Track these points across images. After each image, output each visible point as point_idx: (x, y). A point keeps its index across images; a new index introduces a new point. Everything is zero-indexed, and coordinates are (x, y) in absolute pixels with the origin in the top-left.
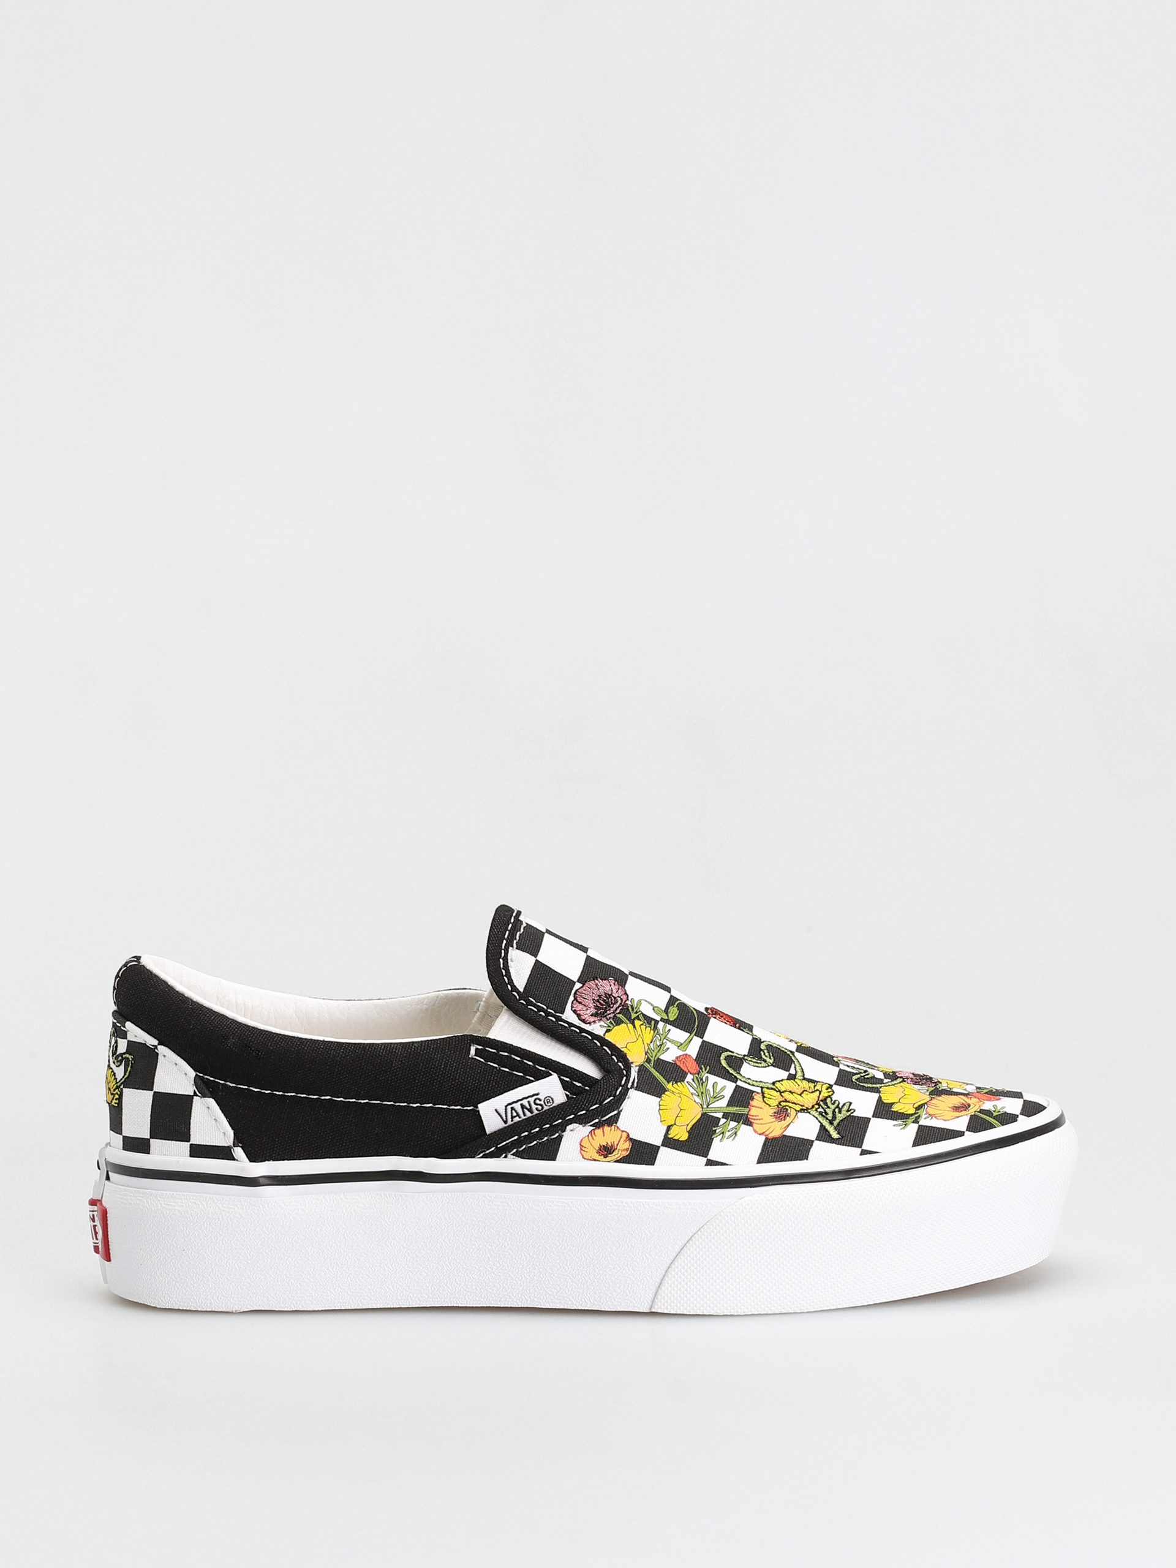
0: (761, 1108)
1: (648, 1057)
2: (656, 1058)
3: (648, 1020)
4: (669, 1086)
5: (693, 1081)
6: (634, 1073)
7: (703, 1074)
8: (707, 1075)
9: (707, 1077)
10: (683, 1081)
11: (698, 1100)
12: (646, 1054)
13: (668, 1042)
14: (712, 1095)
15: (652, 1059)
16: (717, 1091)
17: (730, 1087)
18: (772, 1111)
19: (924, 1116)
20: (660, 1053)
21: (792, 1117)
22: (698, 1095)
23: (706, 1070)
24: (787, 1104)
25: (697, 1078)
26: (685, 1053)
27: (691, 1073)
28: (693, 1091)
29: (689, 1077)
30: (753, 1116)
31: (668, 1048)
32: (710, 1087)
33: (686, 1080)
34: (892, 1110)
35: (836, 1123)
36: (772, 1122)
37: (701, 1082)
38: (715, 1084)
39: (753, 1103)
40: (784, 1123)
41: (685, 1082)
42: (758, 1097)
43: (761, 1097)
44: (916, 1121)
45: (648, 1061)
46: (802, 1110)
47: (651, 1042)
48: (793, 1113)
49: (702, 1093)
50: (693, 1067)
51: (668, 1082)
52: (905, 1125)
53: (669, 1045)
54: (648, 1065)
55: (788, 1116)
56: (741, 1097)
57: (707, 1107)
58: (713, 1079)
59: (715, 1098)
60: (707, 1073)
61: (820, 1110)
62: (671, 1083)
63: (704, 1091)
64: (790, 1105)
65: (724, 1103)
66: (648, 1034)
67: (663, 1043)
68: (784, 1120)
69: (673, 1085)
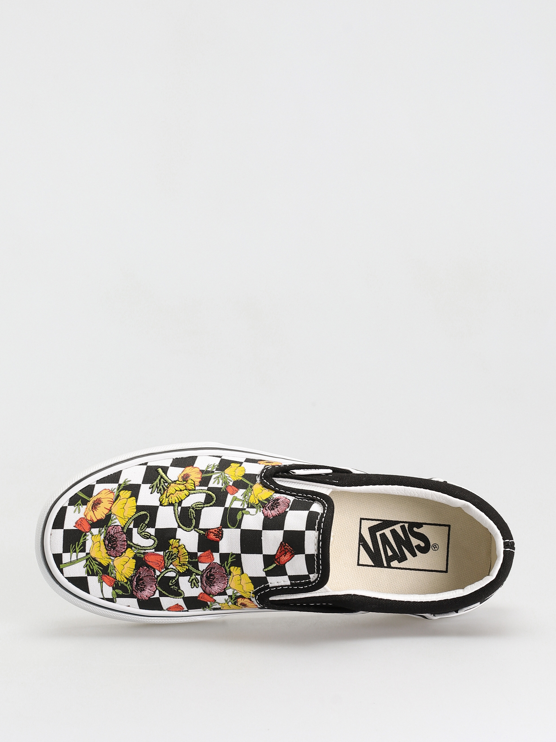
0: (196, 478)
1: (251, 488)
2: (247, 489)
3: (252, 507)
4: (241, 478)
5: (229, 483)
6: (258, 479)
7: (225, 486)
8: (222, 487)
9: (222, 486)
10: (234, 481)
11: (227, 475)
12: (253, 490)
13: (242, 499)
14: (220, 478)
15: (249, 488)
16: (217, 480)
17: (211, 485)
18: (190, 477)
19: (115, 490)
20: (246, 492)
21: (181, 477)
22: (226, 477)
23: (223, 489)
24: (183, 483)
25: (227, 484)
26: (233, 496)
27: (230, 485)
28: (229, 478)
29: (231, 484)
30: (199, 474)
31: (242, 496)
32: (221, 481)
33: (232, 482)
34: (131, 492)
35: (159, 477)
36: (190, 472)
37: (225, 483)
38: (218, 483)
39: (199, 480)
40: (184, 473)
41: (233, 481)
42: (197, 483)
43: (195, 484)
44: (120, 485)
45: (251, 487)
46: (175, 481)
47: (250, 496)
48: (180, 479)
49: (225, 478)
50: (229, 489)
51: (241, 480)
52: (125, 482)
53: (241, 498)
54: (251, 485)
55: (182, 477)
56: (205, 481)
57: (222, 473)
58: (220, 486)
59: (218, 477)
60: (222, 488)
61: (166, 484)
62: (240, 479)
63: (224, 479)
64: (181, 483)
65: (214, 476)
66: (253, 500)
67: (244, 497)
68: (184, 474)
69: (239, 479)
